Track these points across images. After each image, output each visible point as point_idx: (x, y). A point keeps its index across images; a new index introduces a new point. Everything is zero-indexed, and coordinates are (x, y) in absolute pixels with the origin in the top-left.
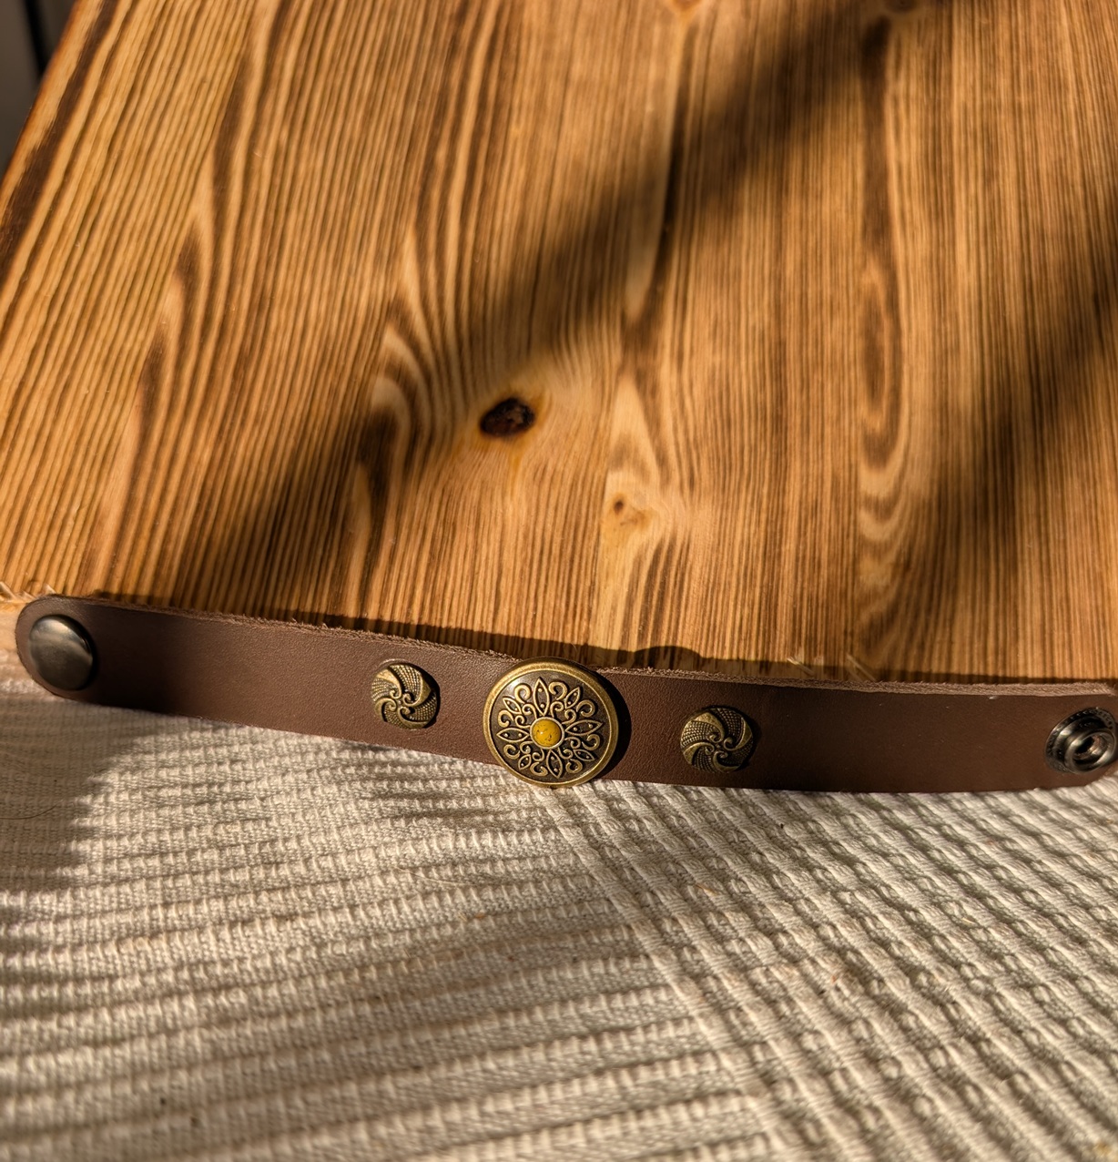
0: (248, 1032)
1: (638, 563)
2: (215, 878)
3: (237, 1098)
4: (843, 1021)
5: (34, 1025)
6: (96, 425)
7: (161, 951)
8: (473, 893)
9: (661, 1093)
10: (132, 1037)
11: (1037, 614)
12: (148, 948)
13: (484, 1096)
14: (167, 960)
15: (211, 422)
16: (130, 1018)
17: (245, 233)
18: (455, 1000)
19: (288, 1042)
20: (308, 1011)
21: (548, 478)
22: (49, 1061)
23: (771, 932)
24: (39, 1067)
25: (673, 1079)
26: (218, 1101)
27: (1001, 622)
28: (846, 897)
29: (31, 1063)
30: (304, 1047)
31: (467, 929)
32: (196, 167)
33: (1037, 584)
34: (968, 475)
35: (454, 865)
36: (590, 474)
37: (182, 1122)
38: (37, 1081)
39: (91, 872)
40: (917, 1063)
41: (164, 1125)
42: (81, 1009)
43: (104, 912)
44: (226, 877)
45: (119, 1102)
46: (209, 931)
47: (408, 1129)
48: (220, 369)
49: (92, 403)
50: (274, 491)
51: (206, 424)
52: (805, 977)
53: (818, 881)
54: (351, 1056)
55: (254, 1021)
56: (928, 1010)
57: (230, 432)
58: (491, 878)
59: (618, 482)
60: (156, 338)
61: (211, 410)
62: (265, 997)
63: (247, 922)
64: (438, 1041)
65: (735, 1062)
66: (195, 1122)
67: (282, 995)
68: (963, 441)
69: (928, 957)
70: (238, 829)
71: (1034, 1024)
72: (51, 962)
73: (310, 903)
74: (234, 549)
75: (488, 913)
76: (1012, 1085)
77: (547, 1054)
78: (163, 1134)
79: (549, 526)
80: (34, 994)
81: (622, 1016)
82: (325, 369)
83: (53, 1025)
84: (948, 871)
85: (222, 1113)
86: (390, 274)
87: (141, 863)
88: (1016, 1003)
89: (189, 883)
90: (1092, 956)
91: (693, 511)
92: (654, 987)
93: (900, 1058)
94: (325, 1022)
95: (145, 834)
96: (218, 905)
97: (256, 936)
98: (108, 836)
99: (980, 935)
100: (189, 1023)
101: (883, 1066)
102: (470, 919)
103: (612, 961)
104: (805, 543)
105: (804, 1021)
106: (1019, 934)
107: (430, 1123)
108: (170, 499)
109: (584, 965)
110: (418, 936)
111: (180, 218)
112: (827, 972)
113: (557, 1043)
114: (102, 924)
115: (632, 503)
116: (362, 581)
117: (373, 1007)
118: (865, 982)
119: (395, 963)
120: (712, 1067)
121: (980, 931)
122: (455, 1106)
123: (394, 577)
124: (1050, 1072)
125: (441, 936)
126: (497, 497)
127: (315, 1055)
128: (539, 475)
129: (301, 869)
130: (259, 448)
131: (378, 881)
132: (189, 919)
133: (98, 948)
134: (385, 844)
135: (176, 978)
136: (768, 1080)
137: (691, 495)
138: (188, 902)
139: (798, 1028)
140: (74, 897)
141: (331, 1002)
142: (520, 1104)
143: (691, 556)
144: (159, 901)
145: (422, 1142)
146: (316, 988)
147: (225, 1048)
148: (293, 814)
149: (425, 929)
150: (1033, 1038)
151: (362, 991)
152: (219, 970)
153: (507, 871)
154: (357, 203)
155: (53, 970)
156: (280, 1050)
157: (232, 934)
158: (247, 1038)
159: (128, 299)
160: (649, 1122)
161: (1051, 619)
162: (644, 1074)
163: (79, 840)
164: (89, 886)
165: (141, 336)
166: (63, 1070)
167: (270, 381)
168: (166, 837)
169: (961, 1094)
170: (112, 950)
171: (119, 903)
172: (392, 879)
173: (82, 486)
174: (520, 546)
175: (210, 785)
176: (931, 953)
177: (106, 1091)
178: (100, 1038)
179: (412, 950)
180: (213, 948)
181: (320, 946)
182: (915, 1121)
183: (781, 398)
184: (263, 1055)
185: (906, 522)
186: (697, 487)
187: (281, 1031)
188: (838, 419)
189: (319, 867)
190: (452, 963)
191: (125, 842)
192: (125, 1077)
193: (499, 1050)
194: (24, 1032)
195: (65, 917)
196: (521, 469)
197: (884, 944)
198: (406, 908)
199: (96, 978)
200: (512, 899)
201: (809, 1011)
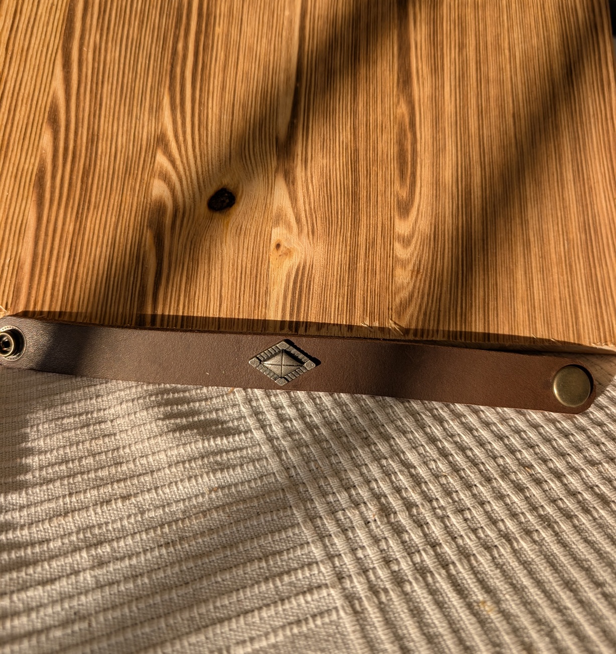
0: (111, 569)
1: (288, 276)
2: (92, 475)
3: (108, 609)
4: (376, 540)
5: (15, 575)
6: (14, 212)
7: (69, 523)
8: (211, 475)
9: (293, 589)
10: (60, 577)
11: (482, 293)
12: (63, 522)
13: (216, 597)
14: (73, 527)
15: (72, 209)
16: (58, 566)
17: (82, 98)
18: (204, 541)
19: (129, 573)
20: (138, 554)
21: (243, 232)
22: (23, 595)
23: (348, 487)
24: (19, 600)
25: (299, 580)
26: (100, 611)
27: (464, 298)
28: (384, 462)
29: (15, 597)
30: (137, 576)
31: (209, 498)
32: (53, 58)
33: (482, 277)
34: (449, 220)
35: (203, 457)
36: (264, 229)
37: (84, 625)
38: (19, 607)
39: (34, 477)
40: (407, 562)
41: (76, 628)
42: (35, 563)
43: (42, 502)
44: (97, 474)
45: (56, 615)
46: (91, 509)
47: (183, 620)
48: (74, 177)
49: (11, 200)
50: (107, 246)
51: (70, 209)
52: (361, 513)
53: (372, 452)
54: (157, 579)
55: (114, 562)
56: (415, 530)
57: (82, 213)
58: (220, 464)
59: (278, 234)
60: (40, 161)
61: (71, 201)
62: (119, 547)
63: (108, 502)
64: (196, 566)
65: (326, 568)
66: (90, 625)
67: (126, 545)
68: (447, 201)
69: (418, 497)
70: (101, 442)
71: (462, 533)
72: (19, 535)
73: (137, 487)
74: (89, 279)
75: (219, 487)
76: (448, 571)
77: (244, 571)
78: (76, 633)
79: (244, 258)
80: (13, 555)
81: (278, 545)
82: (127, 176)
83: (23, 574)
84: (433, 440)
85: (101, 619)
86: (158, 119)
87: (57, 468)
88: (455, 522)
89: (80, 480)
90: (493, 488)
91: (314, 247)
92: (293, 526)
93: (400, 559)
94: (146, 560)
95: (58, 449)
96: (95, 492)
97: (113, 509)
98: (40, 452)
99: (443, 481)
100: (85, 567)
101: (392, 565)
102: (210, 491)
103: (275, 512)
104: (368, 261)
105: (359, 541)
106: (461, 478)
107: (192, 615)
108: (55, 253)
109: (262, 516)
110: (187, 503)
111: (47, 90)
112: (371, 512)
113: (248, 564)
114: (41, 510)
115: (284, 244)
116: (153, 294)
117: (167, 549)
118: (388, 516)
119: (176, 521)
120: (316, 572)
121: (444, 479)
122: (203, 604)
123: (170, 290)
124: (465, 561)
125: (198, 503)
126: (219, 244)
127: (142, 581)
128: (238, 231)
129: (132, 466)
130: (98, 222)
131: (167, 471)
132: (82, 502)
133: (40, 525)
134: (170, 448)
135: (78, 539)
136: (340, 577)
137: (313, 238)
138: (80, 492)
139: (355, 545)
140: (27, 494)
141: (148, 548)
142: (231, 601)
143: (314, 271)
144: (67, 493)
145: (189, 626)
146: (142, 540)
147: (101, 580)
148: (127, 430)
149: (190, 499)
150: (460, 541)
151: (162, 540)
152: (97, 531)
153: (228, 459)
154: (138, 76)
155: (20, 539)
156: (126, 579)
157: (101, 509)
158: (111, 573)
159: (24, 139)
160: (287, 606)
161: (488, 295)
162: (286, 579)
163: (26, 457)
164: (34, 485)
165: (32, 161)
166: (29, 600)
167: (100, 184)
168: (68, 450)
169: (424, 579)
170: (47, 525)
171: (48, 495)
172: (174, 470)
173: (10, 247)
174: (231, 270)
175: (87, 413)
176: (419, 494)
177: (49, 610)
178: (45, 579)
179: (184, 512)
180: (94, 518)
181: (142, 513)
182: (403, 597)
183: (356, 182)
184: (118, 582)
185: (418, 247)
186: (316, 234)
187: (126, 567)
188: (385, 191)
189: (140, 464)
190: (202, 520)
191: (48, 455)
192: (57, 601)
193: (223, 570)
194: (11, 579)
195: (24, 507)
196: (229, 228)
197: (398, 490)
198: (181, 487)
199: (41, 542)
200: (230, 476)
201: (361, 536)
